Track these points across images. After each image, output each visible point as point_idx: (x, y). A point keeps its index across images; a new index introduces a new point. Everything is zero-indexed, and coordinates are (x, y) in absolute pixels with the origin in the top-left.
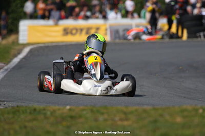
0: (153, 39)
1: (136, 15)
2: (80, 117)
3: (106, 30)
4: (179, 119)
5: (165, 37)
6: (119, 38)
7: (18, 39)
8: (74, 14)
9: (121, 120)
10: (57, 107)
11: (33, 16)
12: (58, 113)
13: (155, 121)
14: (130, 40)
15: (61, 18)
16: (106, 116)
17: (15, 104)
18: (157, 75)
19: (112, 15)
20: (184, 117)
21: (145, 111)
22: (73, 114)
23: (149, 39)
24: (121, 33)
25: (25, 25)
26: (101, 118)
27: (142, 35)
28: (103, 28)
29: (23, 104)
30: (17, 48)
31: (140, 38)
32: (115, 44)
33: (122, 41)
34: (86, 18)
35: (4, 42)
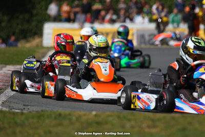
2: (107, 123)
3: (133, 34)
6: (145, 43)
7: (41, 42)
8: (100, 17)
10: (82, 113)
11: (57, 19)
12: (84, 119)
14: (157, 45)
16: (133, 123)
17: (39, 109)
19: (139, 19)
21: (173, 118)
22: (100, 120)
24: (147, 38)
26: (128, 125)
27: (170, 41)
29: (47, 109)
30: (41, 51)
31: (167, 44)
33: (148, 46)
35: (28, 45)
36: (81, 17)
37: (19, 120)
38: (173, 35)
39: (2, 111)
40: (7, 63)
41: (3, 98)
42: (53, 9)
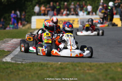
0: (104, 26)
1: (94, 13)
2: (66, 68)
3: (78, 21)
4: (119, 70)
5: (110, 25)
9: (88, 70)
11: (39, 14)
12: (54, 66)
13: (107, 71)
15: (54, 15)
16: (80, 68)
17: (31, 61)
18: (106, 45)
19: (81, 13)
21: (101, 65)
22: (62, 66)
23: (101, 26)
25: (34, 19)
26: (77, 69)
27: (97, 24)
28: (76, 20)
29: (35, 61)
30: (31, 31)
31: (96, 26)
34: (67, 15)
35: (24, 28)
36: (51, 13)
37: (21, 67)
38: (99, 21)
39: (11, 63)
40: (13, 38)
41: (11, 56)
42: (37, 9)
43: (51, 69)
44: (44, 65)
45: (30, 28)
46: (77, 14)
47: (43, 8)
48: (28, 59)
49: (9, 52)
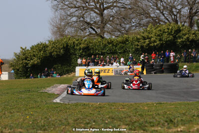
2: (104, 107)
3: (113, 70)
4: (146, 108)
6: (118, 74)
7: (75, 74)
9: (121, 108)
10: (93, 103)
11: (81, 65)
12: (94, 106)
13: (136, 109)
17: (76, 102)
19: (115, 64)
20: (148, 107)
21: (131, 105)
22: (101, 106)
23: (131, 75)
24: (119, 72)
25: (78, 69)
26: (113, 108)
28: (111, 70)
29: (79, 102)
32: (117, 77)
34: (104, 65)
35: (69, 76)
37: (68, 106)
38: (129, 70)
39: (60, 103)
40: (61, 84)
41: (60, 98)
42: (79, 61)
43: (92, 108)
44: (86, 105)
45: (74, 76)
46: (112, 64)
47: (84, 61)
48: (73, 100)
49: (58, 95)
